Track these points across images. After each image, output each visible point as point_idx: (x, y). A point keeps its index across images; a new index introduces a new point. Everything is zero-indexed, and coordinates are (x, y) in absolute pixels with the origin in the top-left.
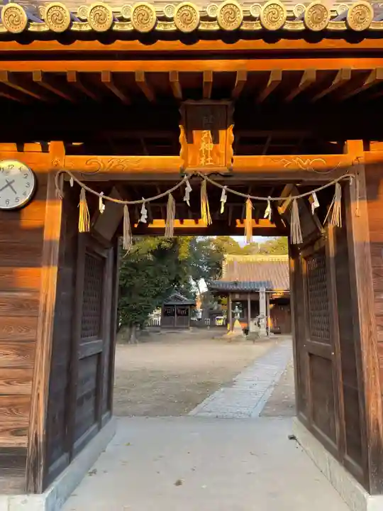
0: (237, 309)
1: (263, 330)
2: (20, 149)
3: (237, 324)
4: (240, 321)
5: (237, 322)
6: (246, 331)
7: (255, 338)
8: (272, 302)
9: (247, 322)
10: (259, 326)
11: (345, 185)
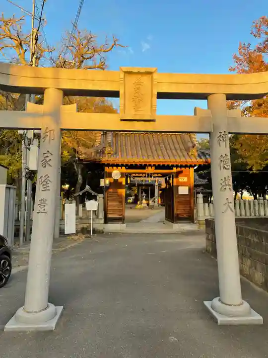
0: (144, 194)
1: (156, 204)
2: (117, 168)
3: (144, 201)
4: (145, 200)
5: (144, 200)
6: (148, 204)
7: (152, 208)
8: (161, 190)
9: (148, 200)
10: (154, 201)
11: (173, 175)
